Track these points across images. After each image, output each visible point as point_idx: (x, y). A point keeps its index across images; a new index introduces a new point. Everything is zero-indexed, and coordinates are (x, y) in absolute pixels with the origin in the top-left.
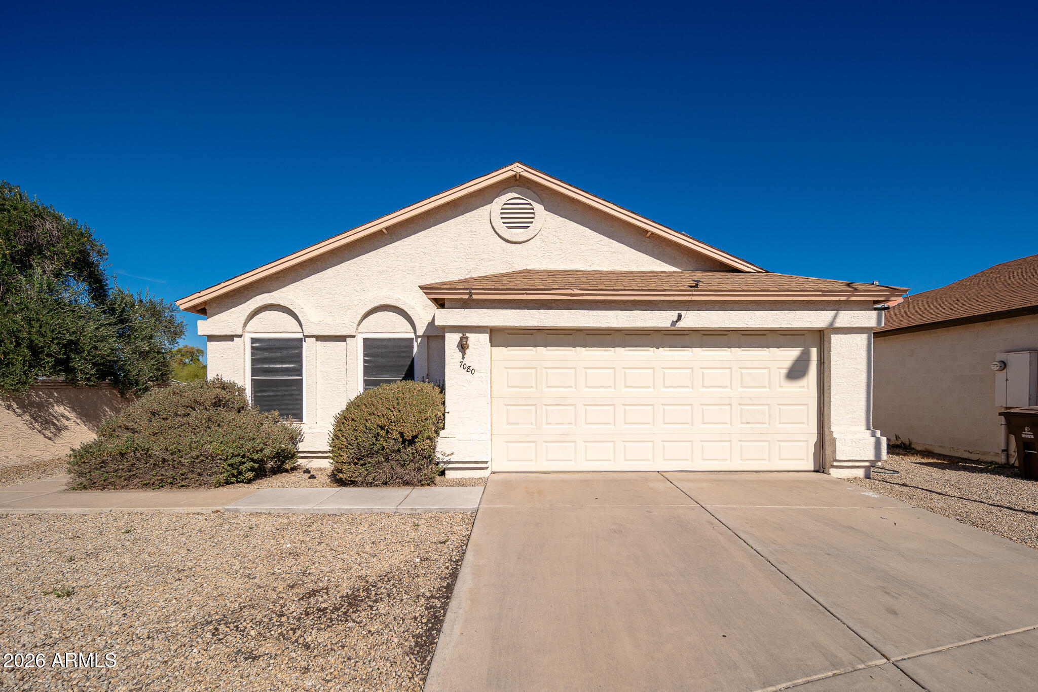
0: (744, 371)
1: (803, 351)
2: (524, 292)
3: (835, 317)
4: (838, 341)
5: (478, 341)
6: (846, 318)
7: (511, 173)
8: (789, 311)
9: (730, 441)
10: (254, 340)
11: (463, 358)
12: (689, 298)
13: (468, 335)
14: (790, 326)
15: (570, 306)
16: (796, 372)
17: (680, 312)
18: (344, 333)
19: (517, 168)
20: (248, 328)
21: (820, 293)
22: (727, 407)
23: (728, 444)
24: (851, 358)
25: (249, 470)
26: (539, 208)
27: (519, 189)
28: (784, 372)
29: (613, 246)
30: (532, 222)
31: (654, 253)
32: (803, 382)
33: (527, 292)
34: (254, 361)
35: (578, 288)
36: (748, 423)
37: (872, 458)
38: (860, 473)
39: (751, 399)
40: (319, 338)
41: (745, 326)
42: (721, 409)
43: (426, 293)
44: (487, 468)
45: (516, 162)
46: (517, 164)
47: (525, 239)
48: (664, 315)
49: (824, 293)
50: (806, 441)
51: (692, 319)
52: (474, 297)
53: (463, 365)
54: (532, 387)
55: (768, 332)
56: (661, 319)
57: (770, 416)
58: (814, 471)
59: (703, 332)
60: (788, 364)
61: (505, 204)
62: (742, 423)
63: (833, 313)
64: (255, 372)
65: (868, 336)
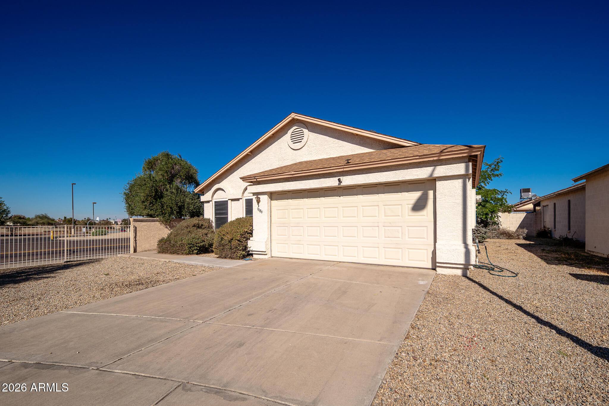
0: (386, 207)
1: (423, 193)
2: (274, 175)
3: (434, 170)
4: (441, 185)
5: (264, 199)
6: (441, 171)
7: (291, 118)
8: (403, 170)
9: (378, 247)
10: (215, 202)
11: (259, 206)
12: (342, 170)
13: (259, 196)
14: (404, 179)
15: (297, 179)
16: (419, 206)
17: (339, 177)
18: (238, 198)
19: (293, 115)
20: (214, 197)
21: (418, 157)
22: (377, 228)
23: (377, 249)
24: (451, 196)
25: (195, 250)
26: (306, 131)
27: (297, 124)
28: (411, 206)
29: (339, 143)
30: (303, 139)
31: (360, 143)
32: (424, 212)
33: (275, 175)
34: (216, 210)
35: (293, 171)
36: (389, 237)
37: (463, 262)
38: (459, 272)
39: (390, 223)
40: (233, 200)
41: (377, 181)
42: (373, 229)
43: (243, 180)
44: (266, 254)
45: (292, 113)
46: (293, 114)
47: (300, 148)
48: (335, 179)
49: (421, 157)
50: (426, 249)
51: (348, 181)
52: (258, 180)
53: (258, 209)
54: (286, 218)
55: (401, 183)
56: (332, 182)
57: (402, 234)
58: (432, 269)
59: (363, 186)
60: (413, 202)
61: (292, 132)
62: (385, 237)
63: (431, 168)
64: (216, 214)
65: (464, 180)
